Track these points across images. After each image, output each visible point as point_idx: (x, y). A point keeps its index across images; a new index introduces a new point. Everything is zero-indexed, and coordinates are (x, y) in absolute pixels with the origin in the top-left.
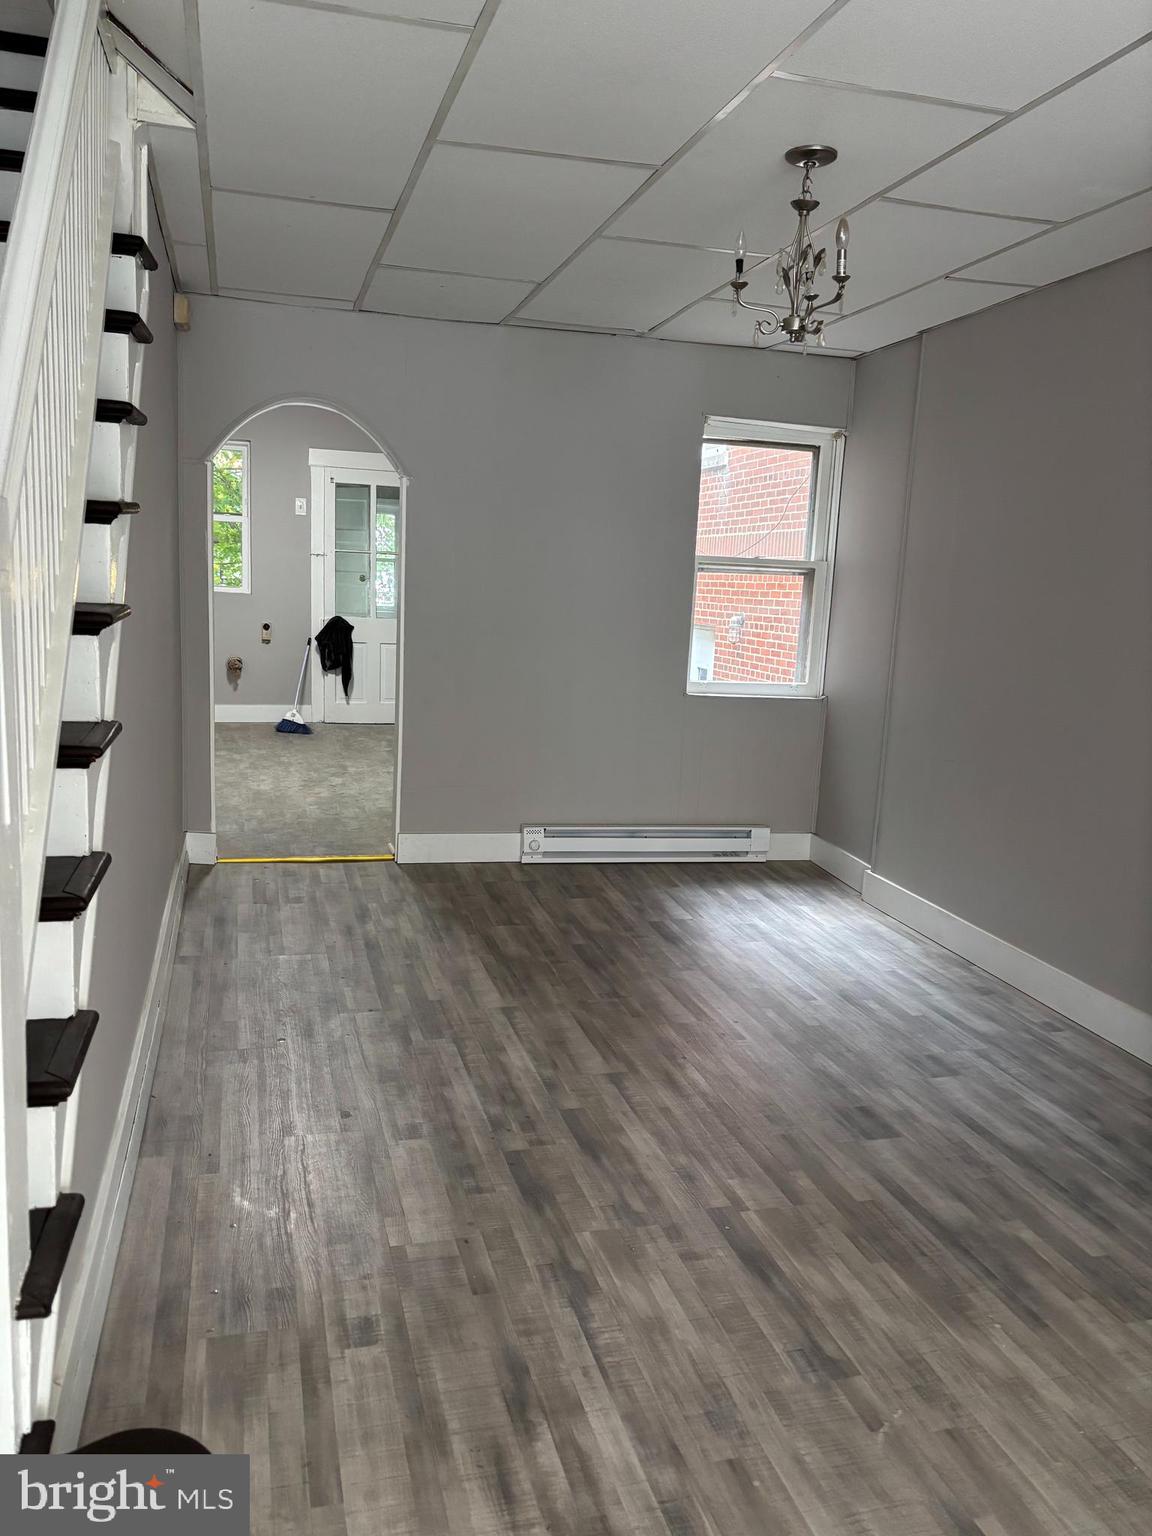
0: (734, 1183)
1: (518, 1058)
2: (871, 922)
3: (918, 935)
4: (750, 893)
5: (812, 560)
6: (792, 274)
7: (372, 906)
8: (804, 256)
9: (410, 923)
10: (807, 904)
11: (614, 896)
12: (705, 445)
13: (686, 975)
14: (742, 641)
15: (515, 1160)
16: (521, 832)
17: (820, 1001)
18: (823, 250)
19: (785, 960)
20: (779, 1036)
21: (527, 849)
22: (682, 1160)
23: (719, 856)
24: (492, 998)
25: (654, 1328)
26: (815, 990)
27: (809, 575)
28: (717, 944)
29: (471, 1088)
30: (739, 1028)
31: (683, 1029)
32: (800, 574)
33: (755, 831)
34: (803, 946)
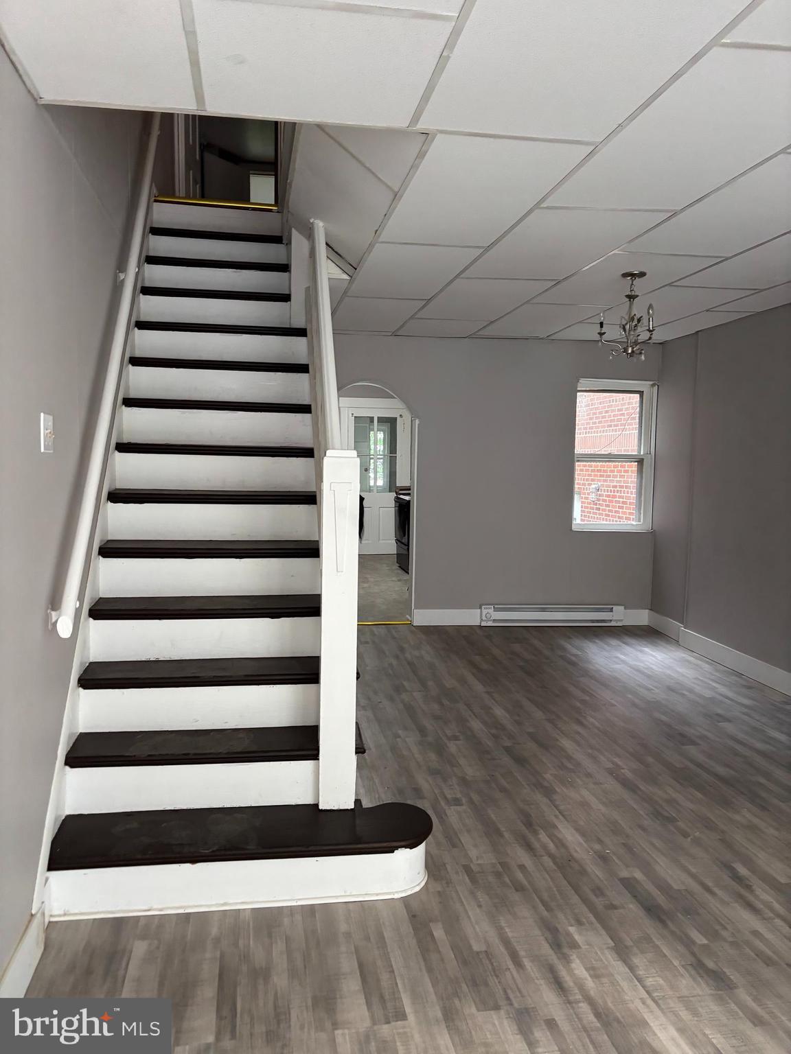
0: (616, 760)
1: (499, 712)
2: (684, 655)
3: (713, 662)
4: (614, 642)
5: (642, 454)
6: (627, 327)
7: (406, 646)
8: (632, 319)
9: (427, 653)
10: (647, 647)
11: (536, 642)
12: (578, 394)
13: (582, 679)
14: (599, 500)
15: (508, 750)
16: (480, 608)
17: (657, 691)
18: (642, 317)
19: (635, 673)
20: (634, 705)
21: (484, 618)
22: (590, 751)
23: (593, 622)
24: (479, 688)
25: (584, 805)
26: (653, 686)
27: (640, 462)
28: (597, 666)
29: (480, 723)
30: (613, 702)
31: (583, 702)
32: (635, 462)
33: (615, 608)
34: (646, 667)
